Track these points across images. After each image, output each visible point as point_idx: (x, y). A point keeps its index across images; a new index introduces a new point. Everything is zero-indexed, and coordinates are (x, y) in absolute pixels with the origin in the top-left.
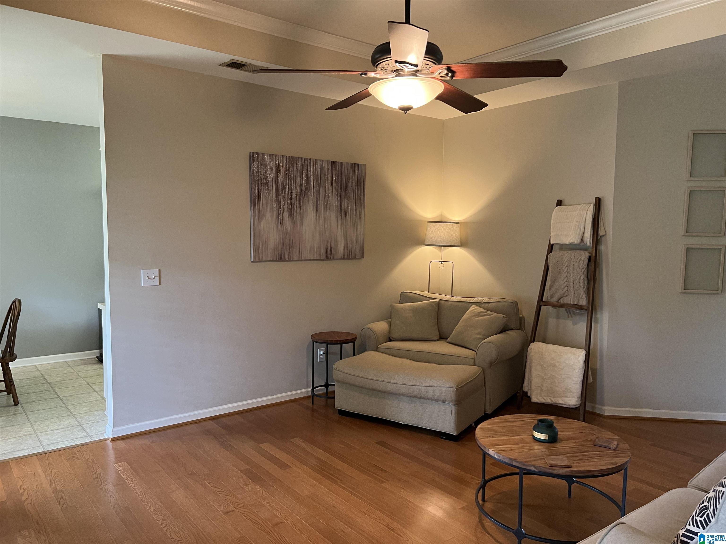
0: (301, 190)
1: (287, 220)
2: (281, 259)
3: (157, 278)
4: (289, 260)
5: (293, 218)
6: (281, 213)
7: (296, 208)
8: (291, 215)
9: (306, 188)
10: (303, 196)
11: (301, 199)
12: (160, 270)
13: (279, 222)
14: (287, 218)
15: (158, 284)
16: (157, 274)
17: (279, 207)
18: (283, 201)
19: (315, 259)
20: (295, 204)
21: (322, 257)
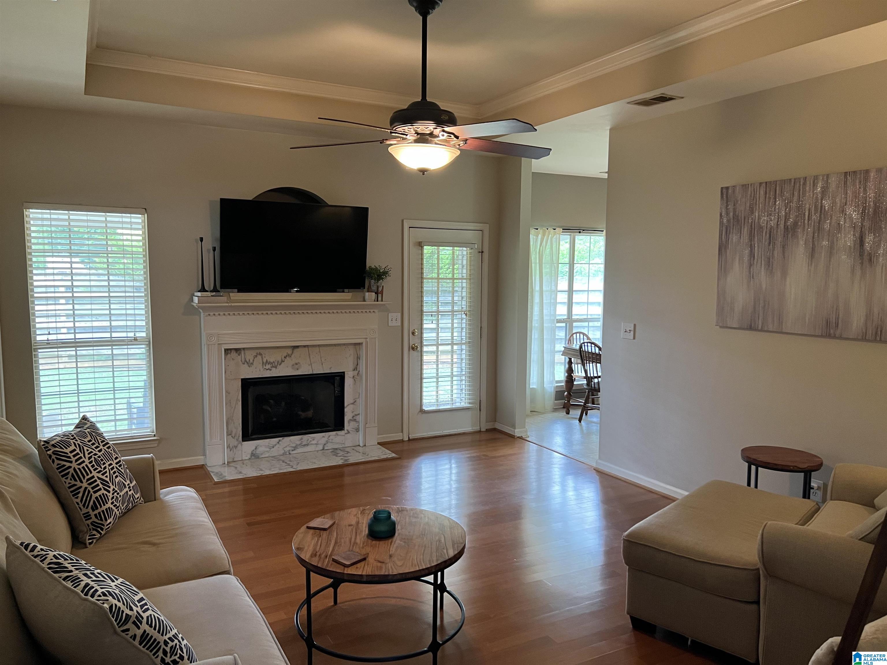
0: (786, 228)
1: (763, 273)
2: (751, 328)
3: (632, 333)
4: (762, 330)
5: (772, 270)
6: (754, 263)
7: (776, 255)
8: (769, 264)
9: (795, 224)
10: (790, 235)
11: (785, 241)
12: (635, 325)
13: (751, 276)
14: (763, 268)
15: (632, 338)
16: (632, 329)
17: (752, 255)
18: (758, 246)
19: (806, 333)
20: (776, 249)
21: (818, 332)
